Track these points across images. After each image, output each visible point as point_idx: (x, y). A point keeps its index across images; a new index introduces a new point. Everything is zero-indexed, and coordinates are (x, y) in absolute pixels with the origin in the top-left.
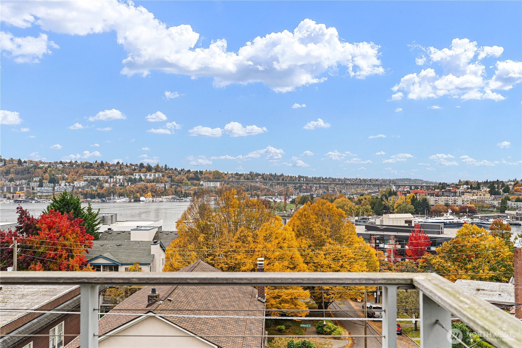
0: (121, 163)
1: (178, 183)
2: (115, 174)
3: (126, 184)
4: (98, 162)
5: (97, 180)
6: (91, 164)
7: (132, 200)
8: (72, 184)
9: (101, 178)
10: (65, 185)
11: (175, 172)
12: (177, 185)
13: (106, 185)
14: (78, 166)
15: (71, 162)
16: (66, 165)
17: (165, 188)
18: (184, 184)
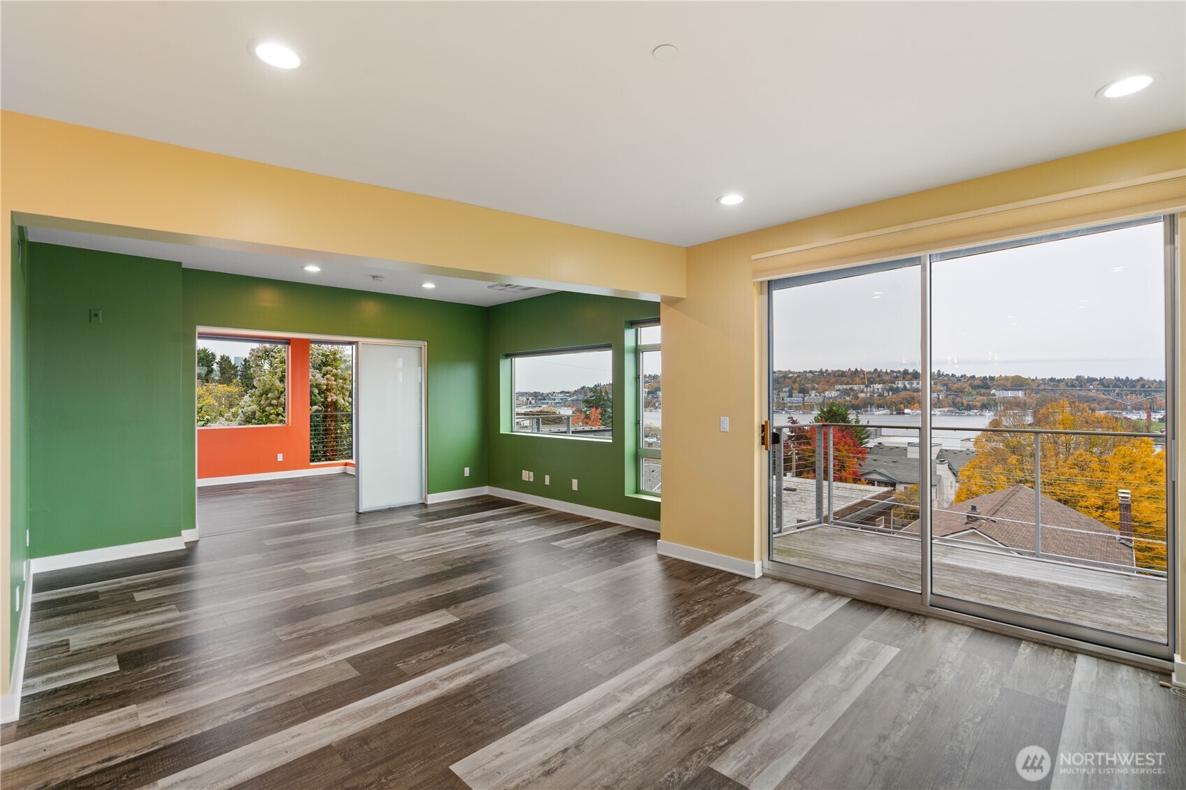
0: (879, 370)
1: (957, 392)
2: (872, 383)
3: (886, 394)
4: (851, 369)
5: (851, 389)
6: (844, 372)
7: (894, 413)
8: (822, 395)
9: (856, 387)
10: (816, 396)
11: (952, 379)
12: (956, 395)
13: (862, 395)
14: (829, 374)
15: (821, 371)
16: (816, 374)
17: (938, 398)
18: (966, 393)
